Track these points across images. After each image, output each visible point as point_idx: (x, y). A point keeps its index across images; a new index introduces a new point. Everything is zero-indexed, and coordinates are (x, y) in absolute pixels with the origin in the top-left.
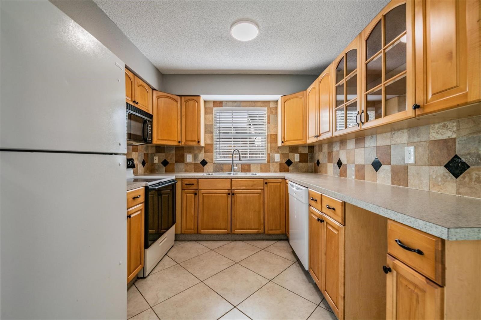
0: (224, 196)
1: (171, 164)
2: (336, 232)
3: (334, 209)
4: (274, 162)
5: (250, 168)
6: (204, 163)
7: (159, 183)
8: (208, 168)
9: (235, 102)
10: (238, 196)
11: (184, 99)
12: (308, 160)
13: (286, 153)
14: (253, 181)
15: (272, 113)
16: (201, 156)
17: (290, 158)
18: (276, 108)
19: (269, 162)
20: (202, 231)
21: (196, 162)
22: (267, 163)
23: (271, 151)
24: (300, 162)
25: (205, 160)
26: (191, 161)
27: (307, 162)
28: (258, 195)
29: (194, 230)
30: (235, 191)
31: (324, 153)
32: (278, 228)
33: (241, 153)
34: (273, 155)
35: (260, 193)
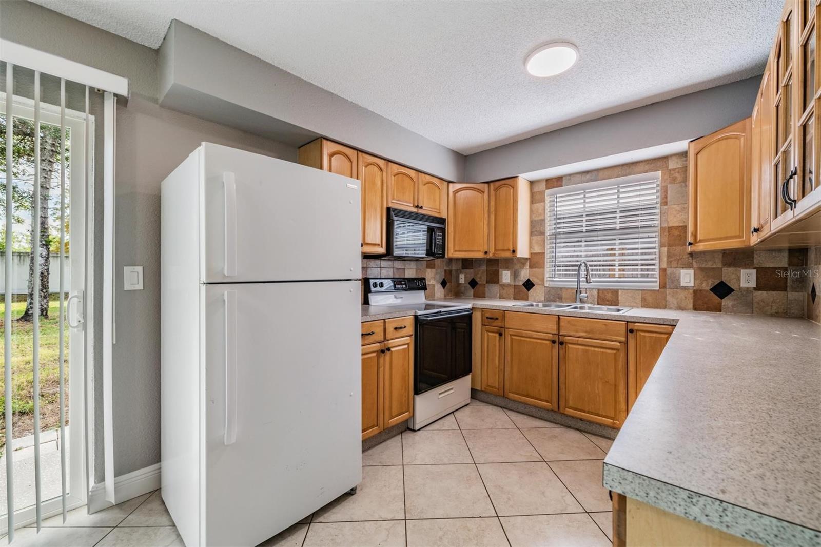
0: (546, 344)
1: (481, 284)
4: (678, 287)
5: (618, 297)
6: (529, 285)
7: (438, 312)
8: (534, 294)
9: (587, 172)
10: (572, 348)
11: (494, 186)
12: (788, 284)
13: (715, 266)
15: (673, 180)
16: (525, 274)
17: (724, 279)
18: (684, 169)
19: (663, 286)
20: (511, 395)
21: (517, 284)
22: (658, 289)
23: (669, 262)
24: (758, 288)
25: (531, 280)
26: (509, 281)
27: (785, 290)
28: (614, 352)
29: (498, 389)
30: (566, 337)
34: (676, 271)
35: (618, 350)
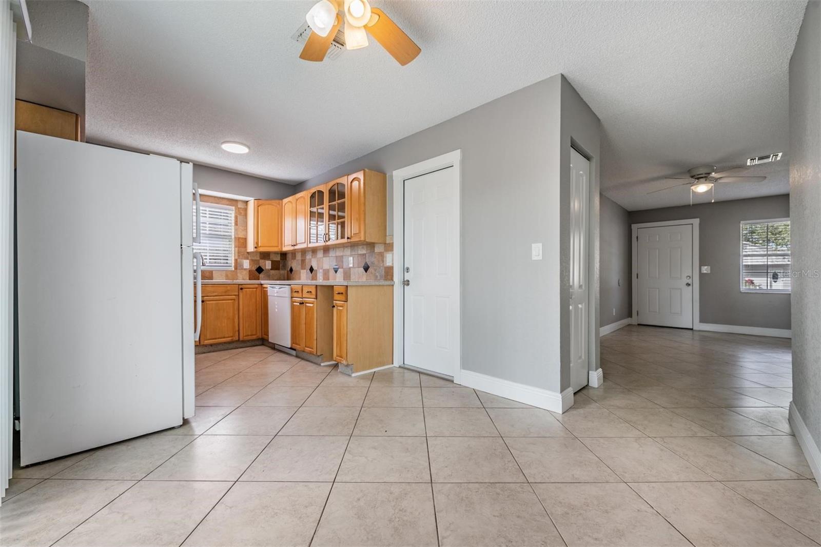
2: (312, 305)
3: (311, 292)
4: (242, 269)
12: (280, 267)
13: (257, 259)
14: (227, 287)
15: (240, 214)
17: (261, 265)
18: (246, 210)
19: (236, 268)
22: (234, 270)
23: (239, 256)
24: (271, 269)
27: (279, 270)
28: (232, 301)
30: (205, 298)
31: (298, 260)
32: (254, 333)
33: (204, 257)
34: (242, 260)
35: (234, 300)
